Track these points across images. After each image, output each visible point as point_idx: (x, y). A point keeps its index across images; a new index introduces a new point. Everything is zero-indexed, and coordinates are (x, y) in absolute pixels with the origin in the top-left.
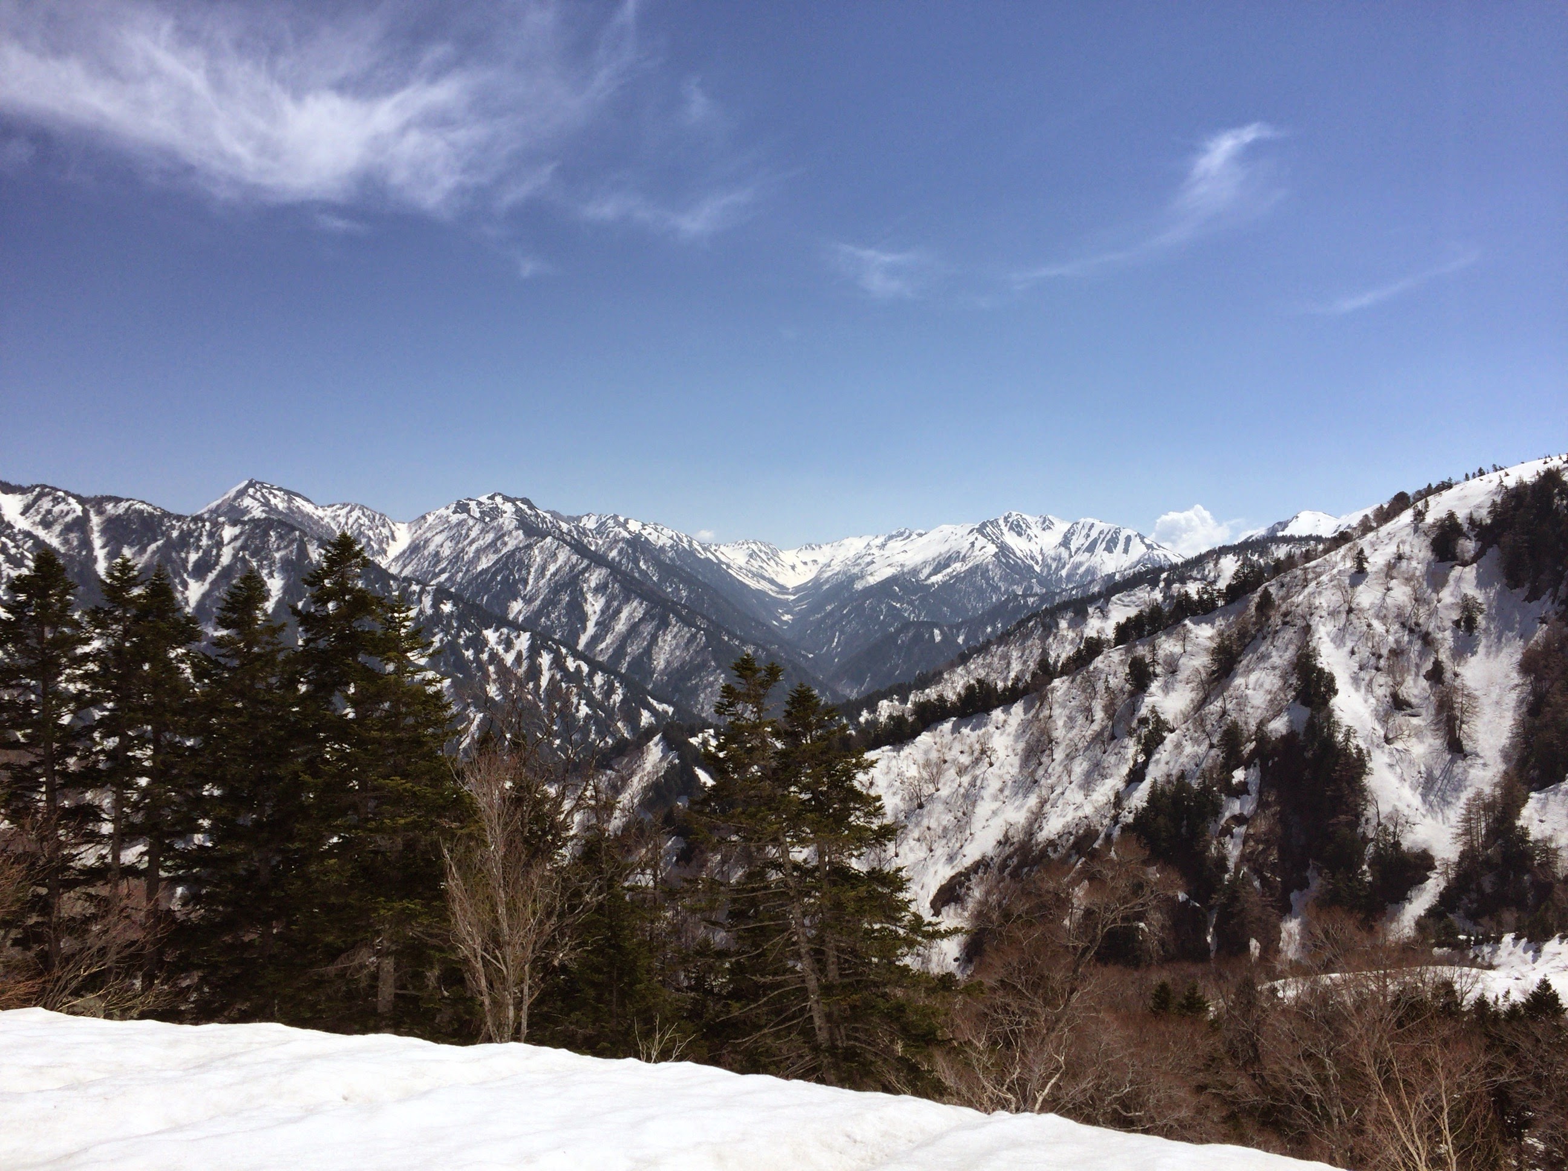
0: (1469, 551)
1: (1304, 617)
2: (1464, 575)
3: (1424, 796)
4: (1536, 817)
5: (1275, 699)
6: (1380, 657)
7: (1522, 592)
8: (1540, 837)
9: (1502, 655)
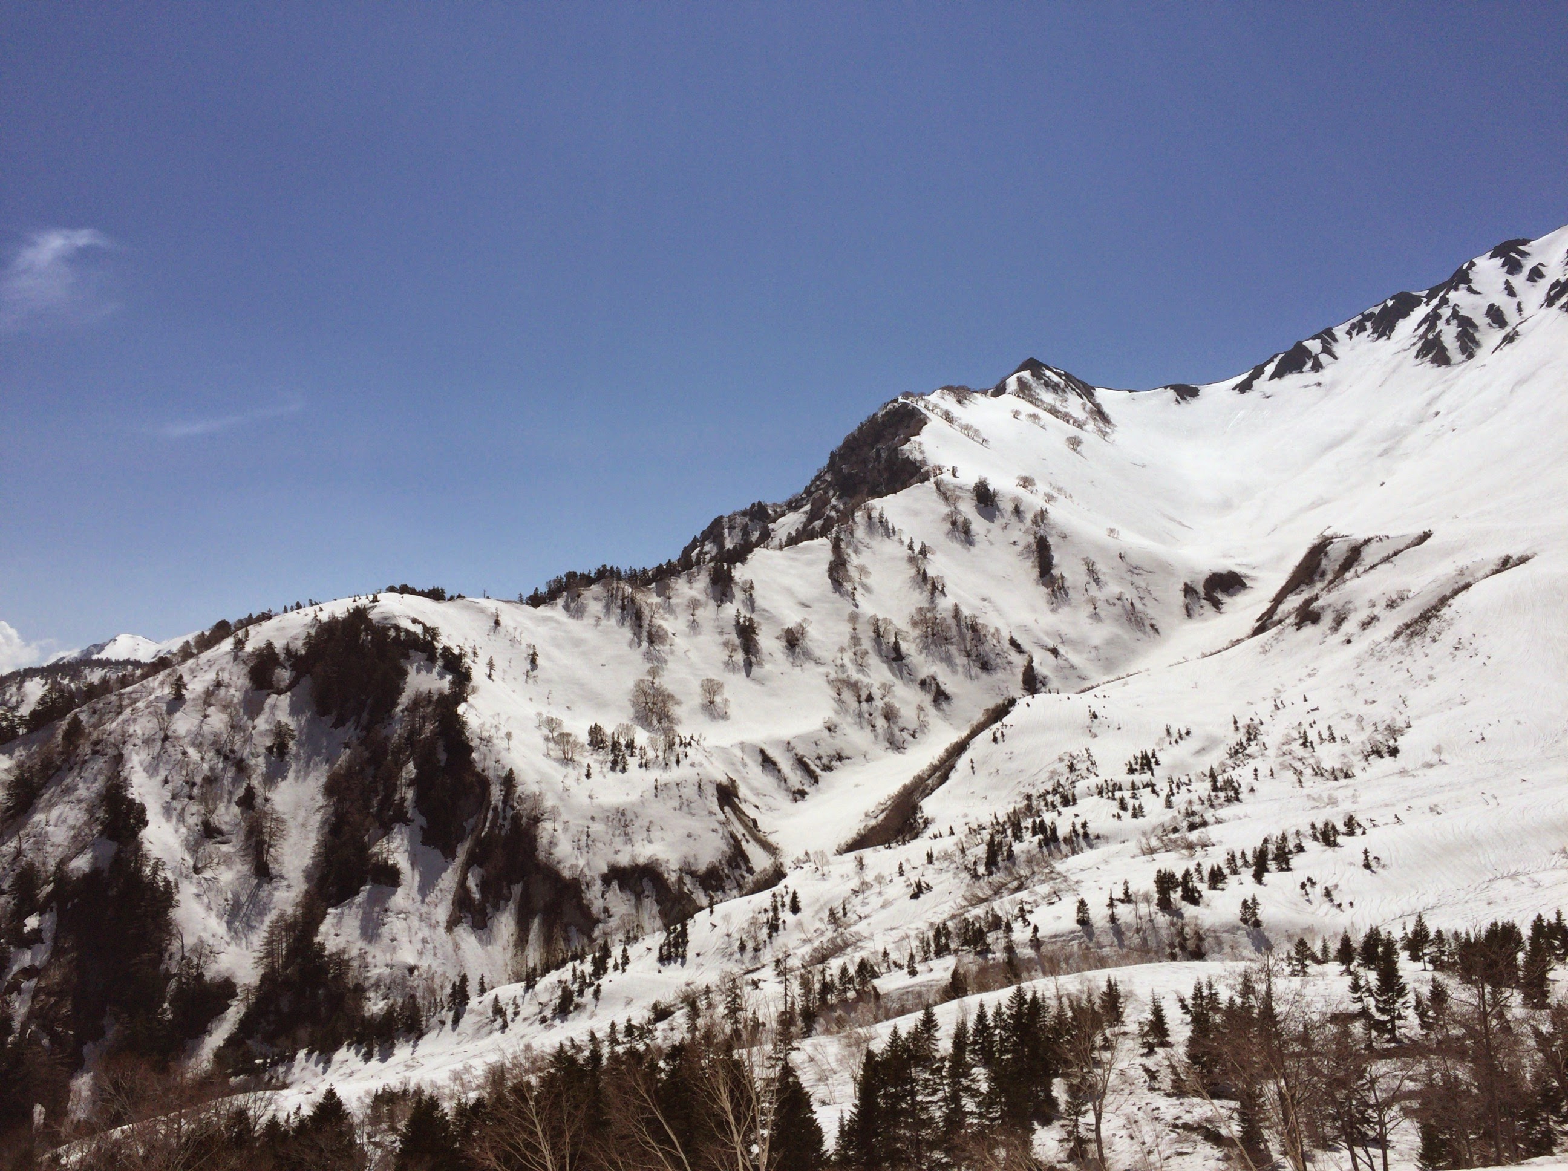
0: (284, 680)
1: (116, 746)
2: (278, 704)
3: (229, 924)
4: (332, 931)
5: (79, 834)
6: (194, 784)
7: (329, 720)
8: (334, 950)
9: (309, 779)
